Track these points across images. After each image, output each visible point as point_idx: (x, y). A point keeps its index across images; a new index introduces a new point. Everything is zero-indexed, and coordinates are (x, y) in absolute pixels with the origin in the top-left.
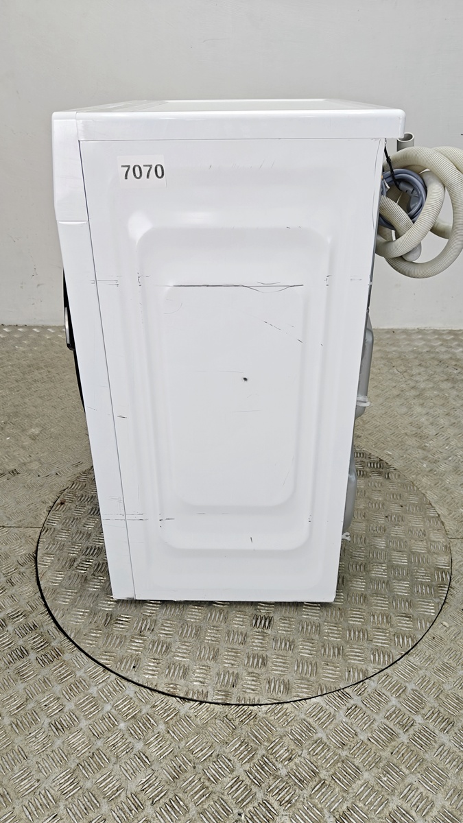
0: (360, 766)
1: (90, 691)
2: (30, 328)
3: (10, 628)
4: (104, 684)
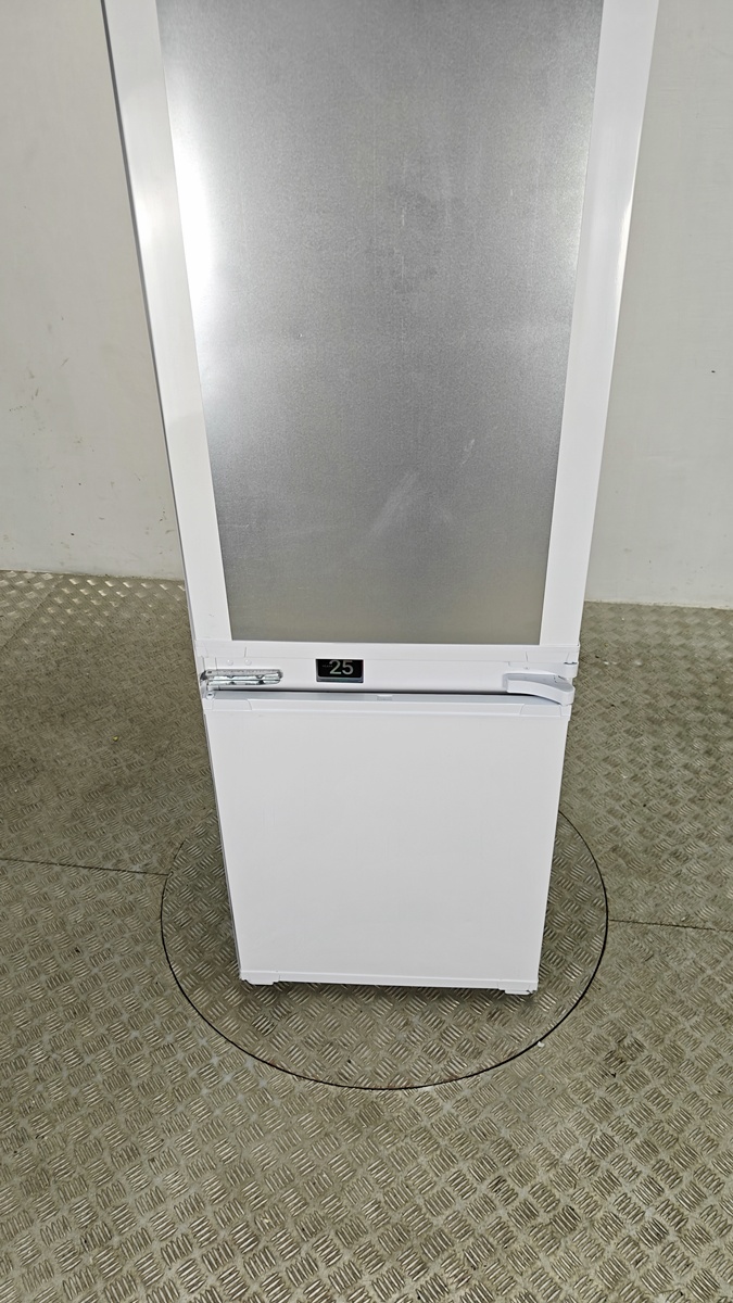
0: (457, 1156)
1: (211, 1061)
2: (156, 582)
3: (137, 989)
4: (225, 1055)
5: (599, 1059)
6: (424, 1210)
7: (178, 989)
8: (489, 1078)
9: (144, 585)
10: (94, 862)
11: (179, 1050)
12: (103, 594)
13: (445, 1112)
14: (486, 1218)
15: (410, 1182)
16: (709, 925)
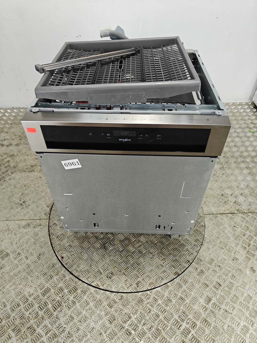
5: (212, 267)
6: (166, 338)
7: (60, 264)
8: (177, 280)
9: (22, 110)
10: (21, 218)
11: (65, 289)
12: (7, 115)
13: (165, 296)
14: (188, 336)
15: (159, 327)
16: (236, 212)
